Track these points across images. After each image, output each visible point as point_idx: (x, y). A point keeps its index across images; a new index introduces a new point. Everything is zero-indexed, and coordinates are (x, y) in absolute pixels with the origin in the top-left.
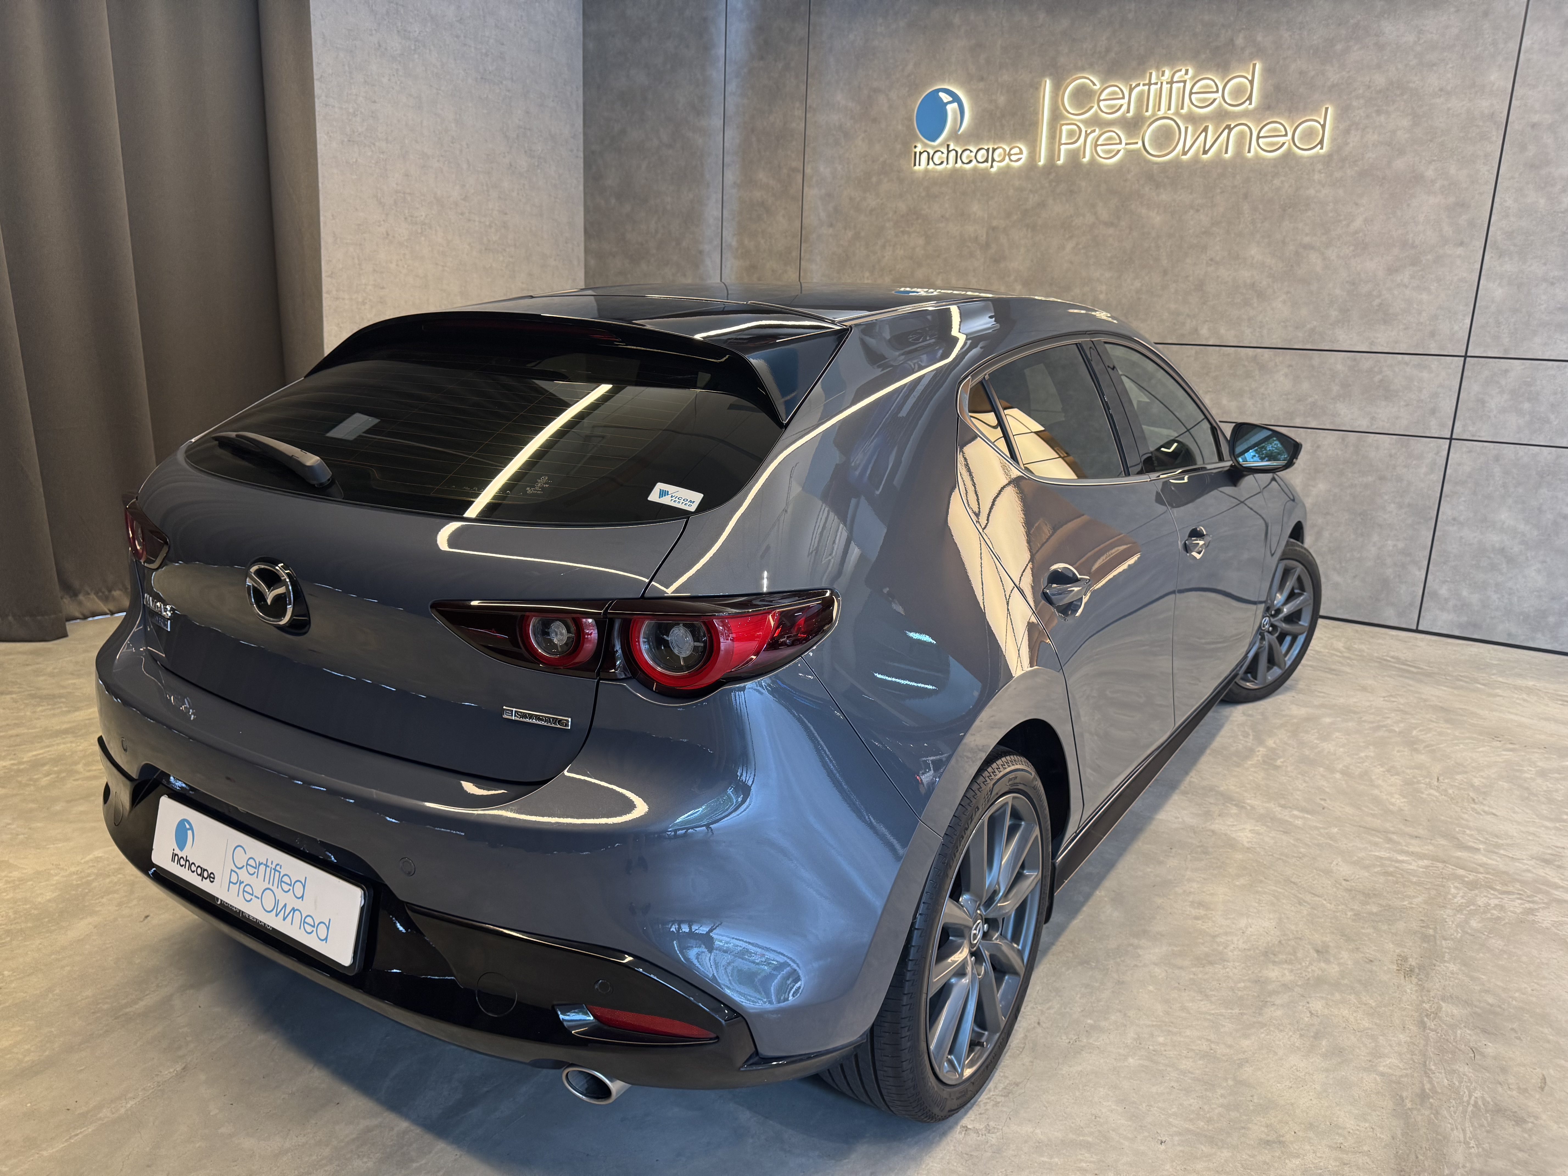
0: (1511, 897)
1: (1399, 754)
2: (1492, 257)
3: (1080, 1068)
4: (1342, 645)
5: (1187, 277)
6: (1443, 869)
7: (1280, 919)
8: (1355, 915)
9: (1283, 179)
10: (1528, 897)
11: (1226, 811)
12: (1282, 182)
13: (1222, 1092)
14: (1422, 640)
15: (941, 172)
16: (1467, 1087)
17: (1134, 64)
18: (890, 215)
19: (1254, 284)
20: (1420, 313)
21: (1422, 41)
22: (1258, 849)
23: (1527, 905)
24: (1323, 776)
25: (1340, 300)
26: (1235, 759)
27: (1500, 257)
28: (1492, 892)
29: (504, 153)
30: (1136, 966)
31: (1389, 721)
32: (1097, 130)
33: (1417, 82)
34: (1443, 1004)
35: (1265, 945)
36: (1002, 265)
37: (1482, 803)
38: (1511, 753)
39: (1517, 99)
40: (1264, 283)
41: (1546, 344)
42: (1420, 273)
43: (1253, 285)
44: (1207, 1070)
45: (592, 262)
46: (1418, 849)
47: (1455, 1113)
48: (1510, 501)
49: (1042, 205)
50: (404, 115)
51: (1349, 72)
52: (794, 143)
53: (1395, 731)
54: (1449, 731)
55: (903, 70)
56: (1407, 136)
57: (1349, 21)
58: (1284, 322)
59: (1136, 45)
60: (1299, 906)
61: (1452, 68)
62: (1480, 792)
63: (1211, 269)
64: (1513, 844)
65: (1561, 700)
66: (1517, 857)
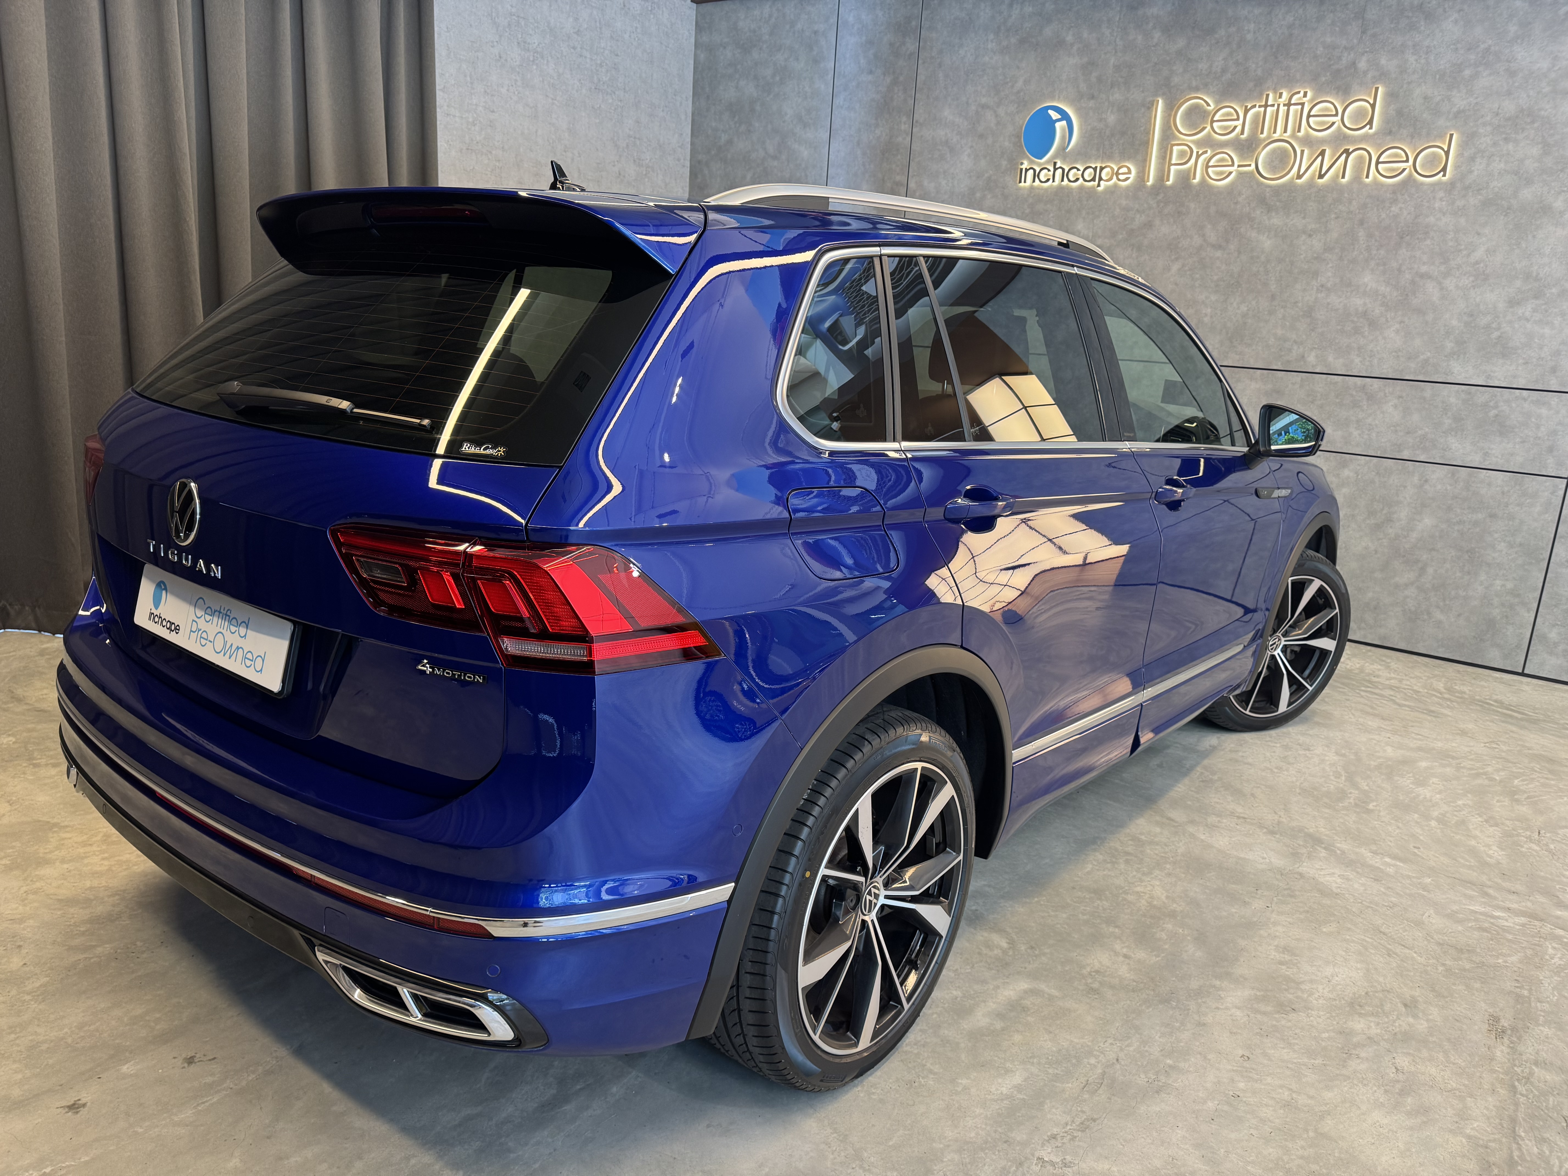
1: (1498, 804)
3: (1158, 1109)
4: (1442, 685)
5: (1296, 303)
6: (1541, 927)
7: (1368, 970)
8: (1447, 971)
9: (1403, 206)
11: (1314, 854)
12: (1401, 209)
13: (1302, 1142)
14: (1528, 684)
15: (1046, 189)
16: (1558, 1157)
17: (1251, 85)
19: (1366, 311)
20: (1541, 347)
21: (1556, 68)
22: (1347, 895)
24: (1417, 823)
25: (1457, 332)
26: (1326, 800)
29: (614, 162)
30: (1218, 1008)
31: (1490, 769)
32: (1209, 152)
33: (1550, 110)
34: (1536, 1070)
35: (1351, 995)
40: (1377, 311)
42: (1543, 307)
43: (1365, 314)
44: (1288, 1120)
46: (1515, 906)
49: (1149, 225)
50: (521, 125)
51: (1476, 98)
52: (899, 157)
53: (1496, 780)
54: (1552, 782)
55: (1012, 86)
56: (1536, 165)
57: (1479, 46)
58: (1396, 352)
59: (1254, 66)
60: (1387, 957)
63: (1321, 295)
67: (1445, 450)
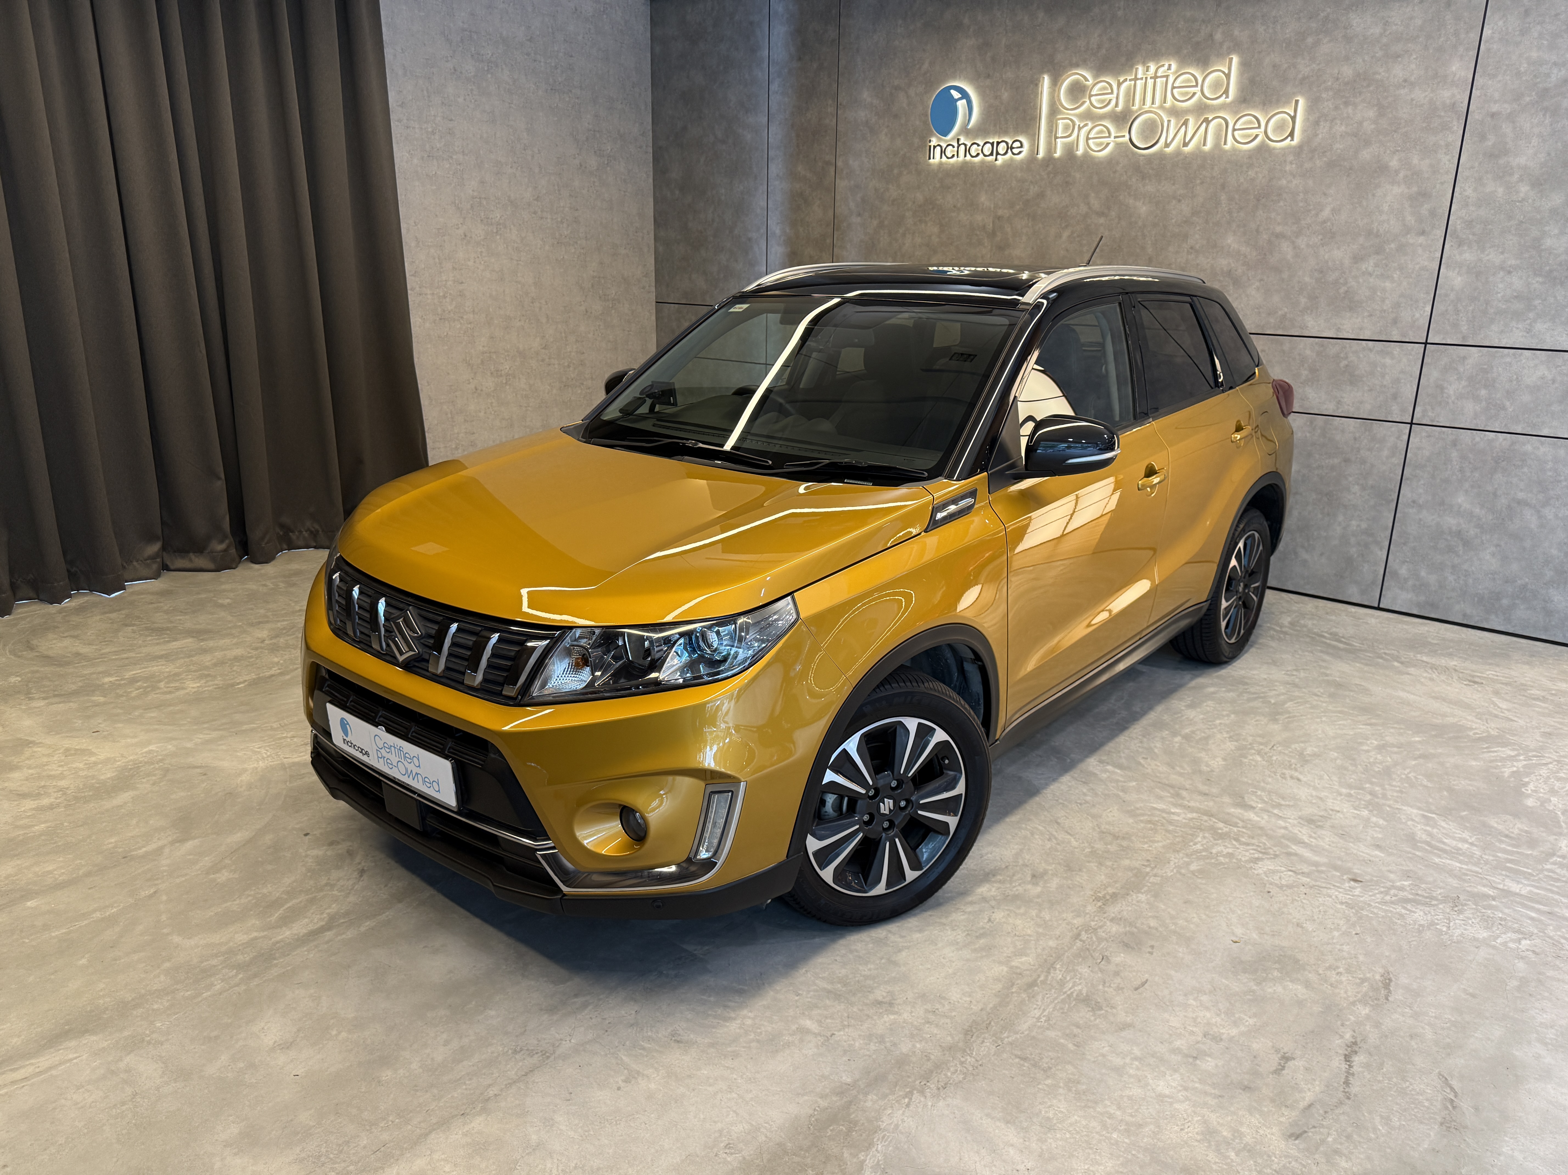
0: (1248, 847)
1: (1254, 723)
2: (1452, 246)
6: (1206, 821)
8: (1091, 852)
10: (1265, 849)
12: (1257, 173)
15: (953, 165)
16: (1075, 982)
17: (1123, 59)
18: (910, 205)
19: (1230, 271)
20: (1383, 300)
21: (1388, 33)
23: (1256, 856)
24: (1163, 738)
25: (1310, 288)
27: (1459, 246)
28: (1234, 842)
29: (574, 155)
31: (1272, 693)
33: (1383, 74)
34: (1108, 923)
36: (1006, 253)
37: (1296, 770)
38: (1368, 727)
39: (1477, 89)
40: (1240, 271)
41: (1502, 332)
42: (1384, 262)
45: (661, 249)
46: (1198, 804)
47: (1047, 998)
48: (1467, 485)
49: (1041, 195)
50: (479, 129)
51: (1319, 64)
52: (828, 138)
53: (1270, 702)
54: (1324, 704)
55: (920, 68)
56: (1373, 126)
57: (1319, 14)
58: (1257, 308)
59: (1125, 41)
60: (1046, 842)
61: (1416, 59)
62: (1304, 759)
63: (1191, 257)
64: (1292, 806)
65: (1470, 681)
66: (1285, 816)
67: (1303, 400)
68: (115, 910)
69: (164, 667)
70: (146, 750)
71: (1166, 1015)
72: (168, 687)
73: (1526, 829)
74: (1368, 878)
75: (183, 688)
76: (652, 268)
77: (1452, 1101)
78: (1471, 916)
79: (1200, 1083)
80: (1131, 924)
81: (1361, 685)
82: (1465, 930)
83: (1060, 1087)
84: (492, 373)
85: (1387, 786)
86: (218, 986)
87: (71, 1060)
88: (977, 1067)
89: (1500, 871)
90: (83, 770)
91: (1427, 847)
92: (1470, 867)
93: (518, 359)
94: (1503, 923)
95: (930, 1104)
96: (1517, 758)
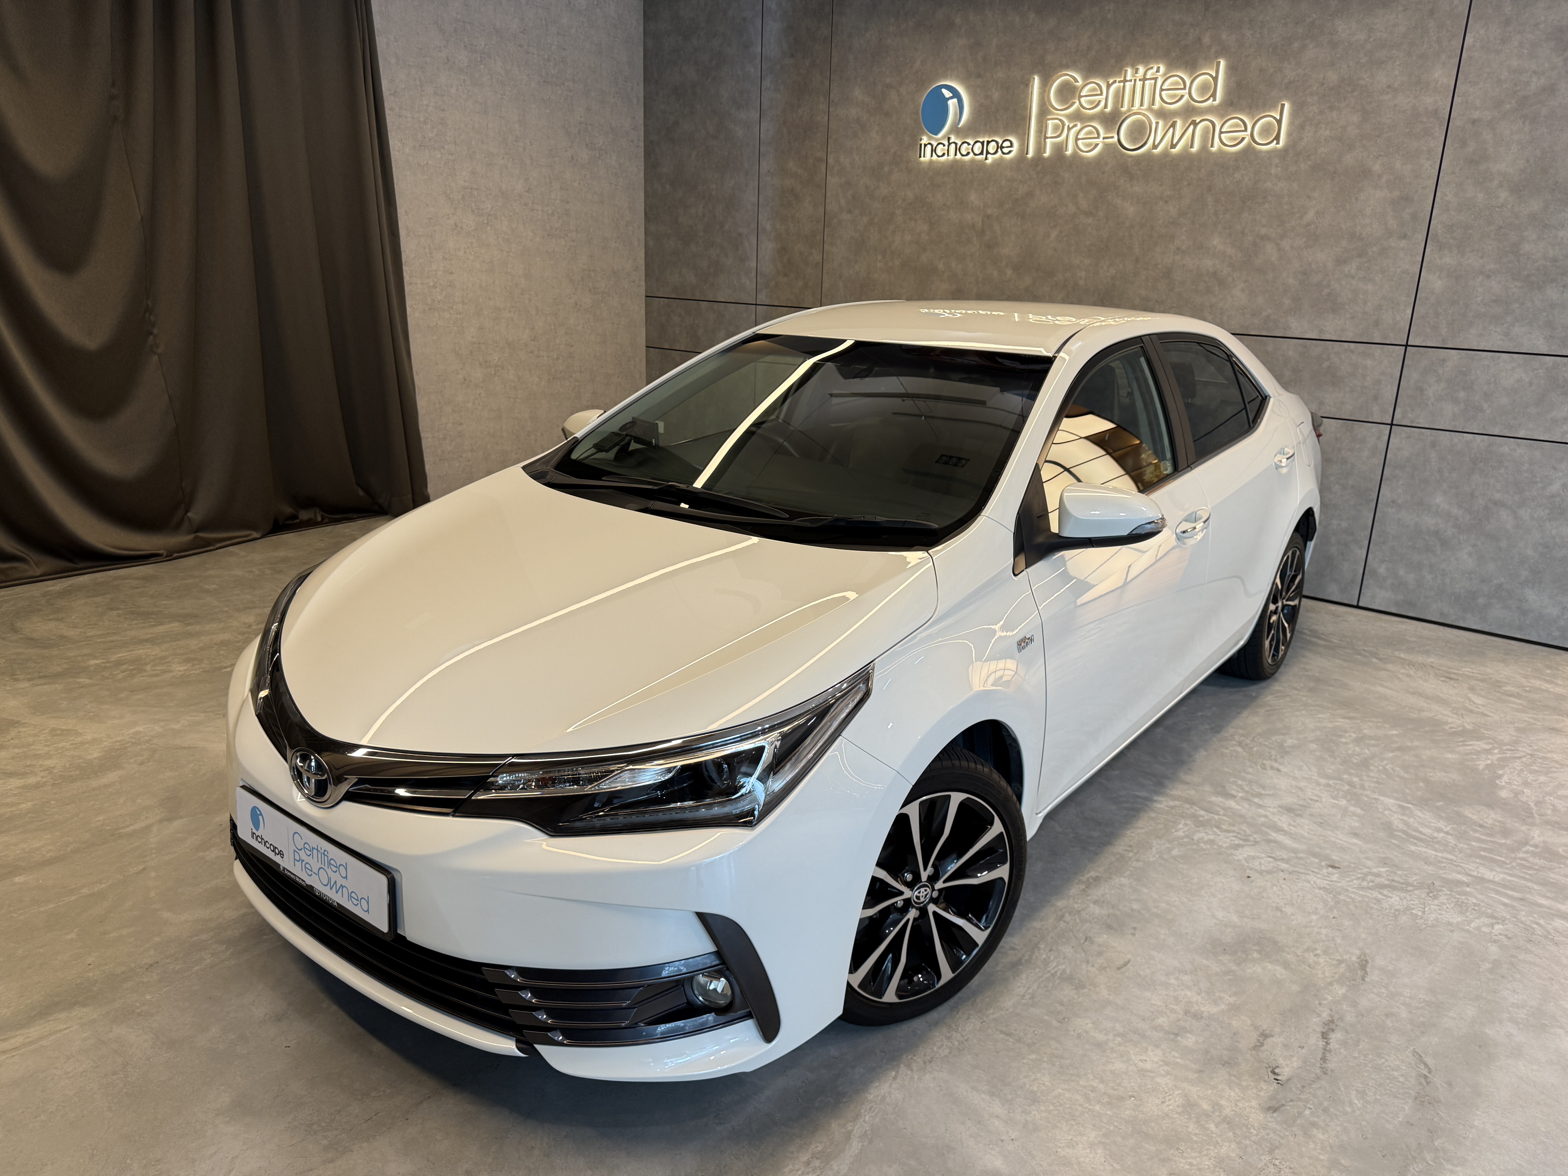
0: (1229, 834)
2: (1433, 250)
5: (1156, 265)
6: (1188, 809)
9: (1244, 172)
10: (1245, 836)
12: (1243, 175)
14: (1354, 614)
15: (943, 163)
16: (1059, 962)
17: (1113, 61)
18: (900, 203)
19: (1215, 272)
20: (1365, 303)
21: (1372, 39)
23: (1237, 842)
25: (1293, 289)
27: (1440, 250)
28: (1215, 829)
29: (566, 148)
33: (1367, 79)
34: (1092, 905)
36: (995, 251)
37: (1276, 760)
38: (1347, 721)
39: (1458, 96)
40: (1225, 272)
41: (1481, 335)
42: (1366, 265)
43: (1215, 274)
45: (651, 243)
47: (1032, 977)
48: (1445, 486)
49: (1030, 195)
50: (471, 120)
51: (1304, 69)
52: (819, 135)
55: (912, 67)
56: (1357, 131)
57: (1305, 20)
58: (1242, 309)
59: (1114, 44)
61: (1399, 65)
62: (1284, 751)
63: (1177, 258)
64: (1273, 795)
65: (1446, 677)
66: (1265, 805)
68: (103, 886)
69: (150, 651)
70: (133, 730)
71: (1148, 994)
72: (155, 670)
73: (1500, 819)
74: (1346, 864)
75: (170, 671)
76: (642, 262)
77: (1426, 1077)
78: (1445, 901)
79: (1181, 1058)
80: (1113, 907)
81: (1340, 680)
82: (1440, 914)
83: (1044, 1062)
84: (480, 364)
85: (1365, 778)
86: (208, 961)
87: (60, 1031)
88: (962, 1043)
89: (1474, 859)
90: (68, 750)
91: (1403, 836)
92: (1446, 855)
93: (507, 351)
94: (1476, 908)
95: (916, 1077)
96: (1492, 751)
